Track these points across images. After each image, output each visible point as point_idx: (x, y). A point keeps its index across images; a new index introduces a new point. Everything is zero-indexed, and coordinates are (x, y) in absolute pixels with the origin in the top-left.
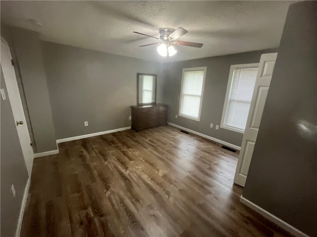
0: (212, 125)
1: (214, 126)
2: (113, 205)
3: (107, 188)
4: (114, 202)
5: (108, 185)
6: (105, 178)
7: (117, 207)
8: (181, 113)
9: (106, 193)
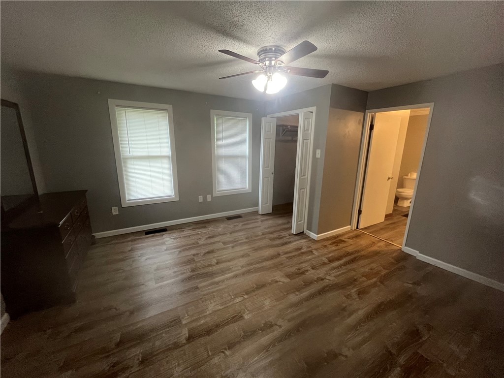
0: (201, 199)
1: (205, 198)
2: (365, 341)
3: (334, 356)
4: (359, 339)
5: (326, 355)
6: (306, 366)
7: (367, 334)
8: (127, 199)
9: (346, 356)
